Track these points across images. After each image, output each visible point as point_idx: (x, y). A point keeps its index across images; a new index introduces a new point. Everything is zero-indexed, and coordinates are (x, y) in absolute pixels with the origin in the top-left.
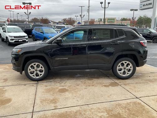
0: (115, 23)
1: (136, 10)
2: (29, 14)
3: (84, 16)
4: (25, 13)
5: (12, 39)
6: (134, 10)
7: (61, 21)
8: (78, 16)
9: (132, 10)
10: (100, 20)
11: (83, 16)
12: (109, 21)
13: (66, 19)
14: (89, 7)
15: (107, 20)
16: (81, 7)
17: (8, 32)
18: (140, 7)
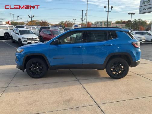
0: (111, 26)
1: (134, 14)
2: (32, 17)
3: (84, 19)
4: (28, 16)
6: (132, 13)
7: (58, 24)
8: (76, 19)
9: (129, 14)
12: (105, 24)
14: (87, 11)
15: (103, 23)
16: (82, 11)
17: (20, 34)
18: (140, 11)
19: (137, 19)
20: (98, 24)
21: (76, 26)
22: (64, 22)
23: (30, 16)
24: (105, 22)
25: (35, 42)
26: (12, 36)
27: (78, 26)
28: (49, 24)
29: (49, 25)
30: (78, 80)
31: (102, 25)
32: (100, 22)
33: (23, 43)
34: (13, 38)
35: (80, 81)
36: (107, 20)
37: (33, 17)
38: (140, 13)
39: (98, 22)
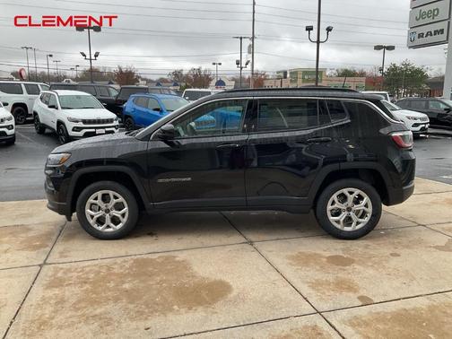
1: (391, 48)
3: (246, 64)
4: (82, 53)
5: (78, 128)
6: (385, 47)
7: (165, 77)
8: (220, 64)
9: (378, 48)
10: (282, 75)
11: (243, 65)
12: (306, 77)
13: (180, 72)
14: (253, 38)
15: (300, 76)
16: (239, 40)
17: (62, 108)
18: (410, 40)
19: (398, 65)
20: (285, 77)
21: (220, 83)
22: (184, 73)
23: (87, 53)
24: (306, 72)
25: (107, 132)
26: (35, 114)
27: (227, 83)
28: (139, 77)
29: (141, 82)
30: (251, 243)
31: (296, 81)
32: (291, 73)
33: (72, 133)
34: (38, 120)
35: (256, 244)
36: (315, 67)
37: (96, 56)
38: (410, 47)
39: (285, 73)
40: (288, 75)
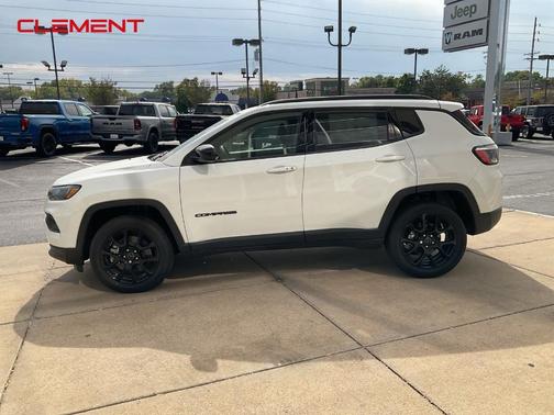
1: (424, 51)
2: (59, 68)
3: (254, 73)
4: (44, 62)
8: (220, 74)
9: (409, 51)
10: (296, 86)
12: (326, 89)
13: (170, 84)
14: (260, 42)
15: (318, 87)
18: (446, 42)
19: (432, 72)
20: (301, 89)
21: (222, 97)
22: (175, 85)
24: (325, 83)
27: (229, 96)
31: (313, 93)
32: (307, 84)
36: (337, 76)
37: (63, 66)
38: (446, 51)
39: (301, 84)
40: (304, 87)
